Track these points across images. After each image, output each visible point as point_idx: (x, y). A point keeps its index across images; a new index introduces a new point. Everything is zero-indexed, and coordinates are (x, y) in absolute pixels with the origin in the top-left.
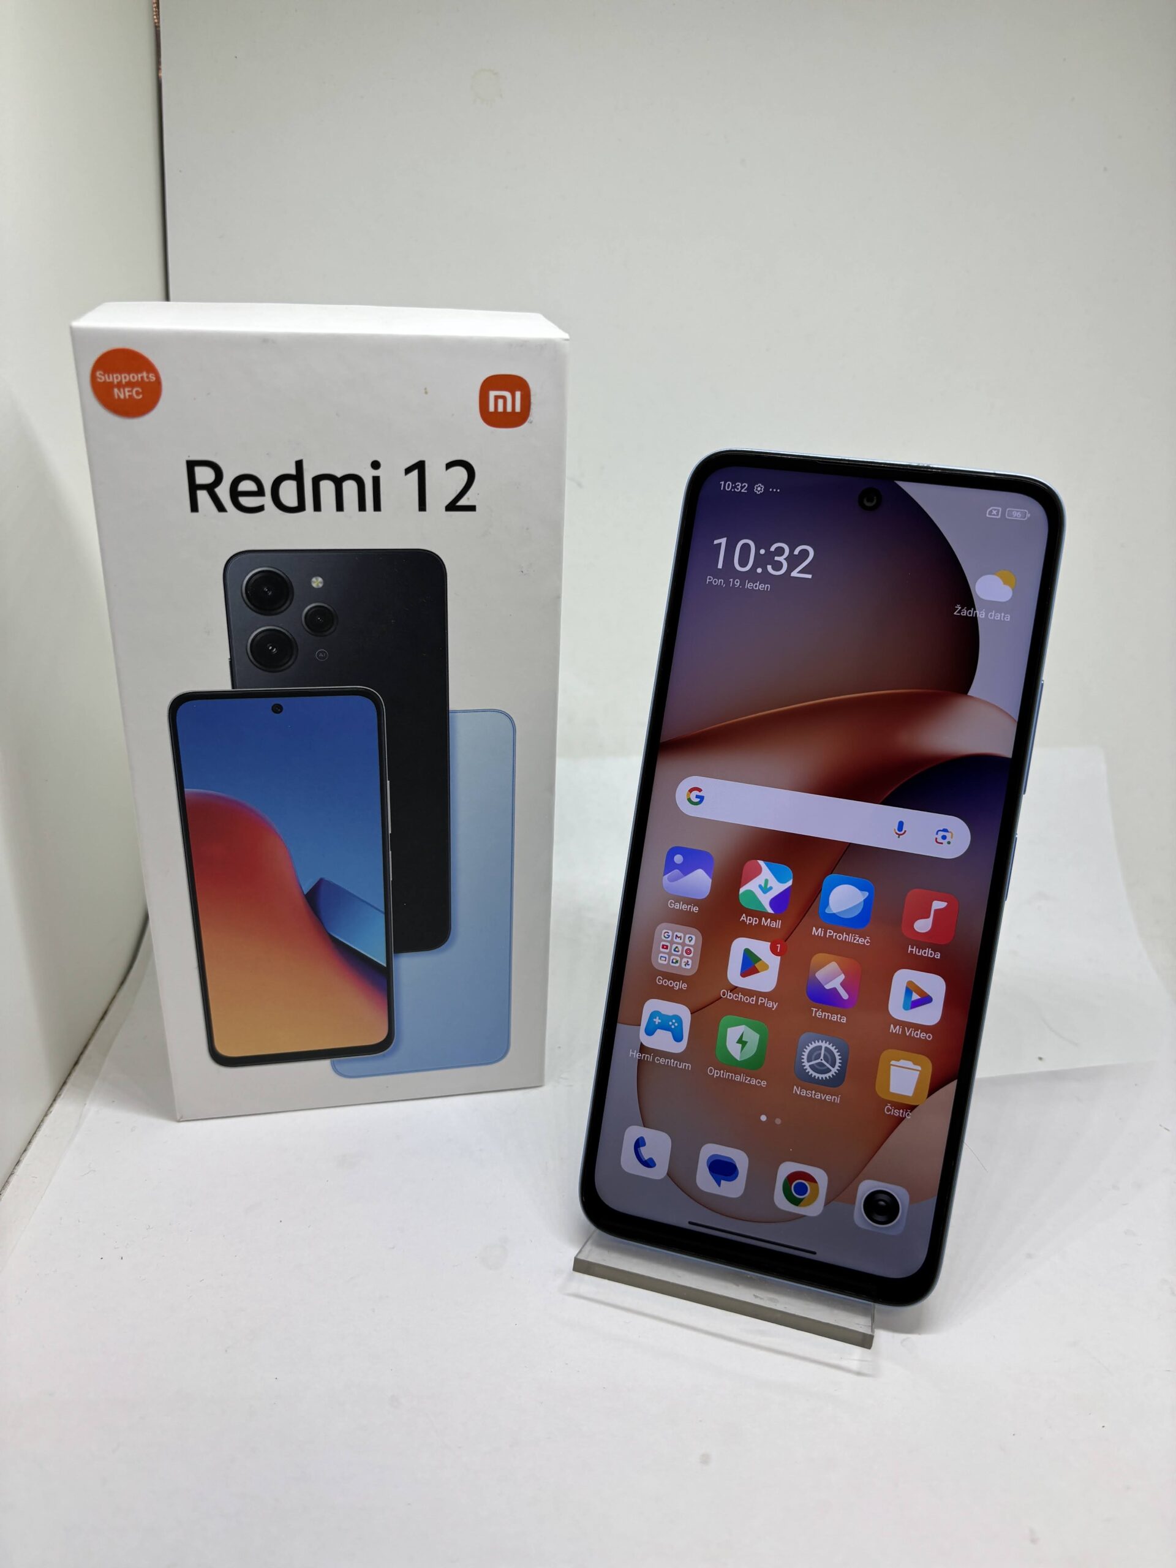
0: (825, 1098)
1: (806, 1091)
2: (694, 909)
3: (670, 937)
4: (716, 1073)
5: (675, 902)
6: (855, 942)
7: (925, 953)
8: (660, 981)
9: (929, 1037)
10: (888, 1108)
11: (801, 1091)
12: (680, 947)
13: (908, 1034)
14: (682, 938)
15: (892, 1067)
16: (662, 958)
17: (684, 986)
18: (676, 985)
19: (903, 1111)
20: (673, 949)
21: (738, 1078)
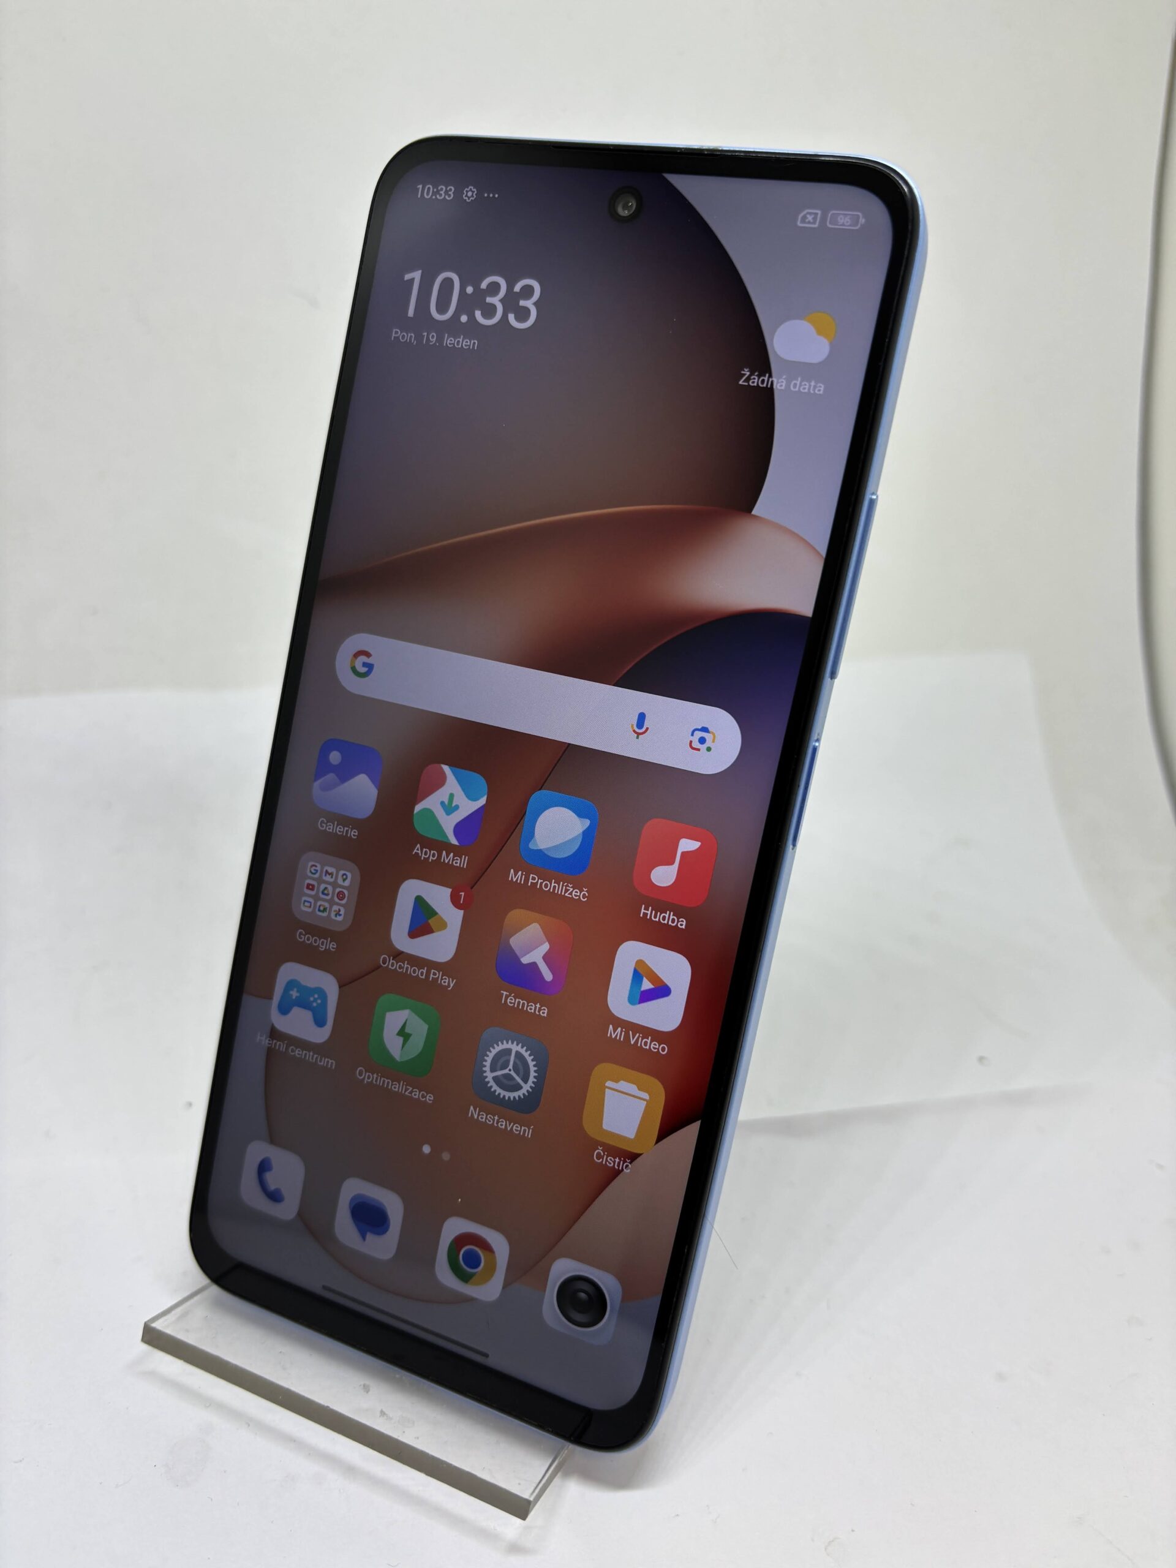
0: (513, 1127)
1: (486, 1116)
2: (352, 833)
3: (319, 872)
4: (367, 1077)
5: (327, 822)
6: (566, 895)
7: (664, 918)
8: (302, 937)
9: (663, 1049)
10: (599, 1154)
11: (479, 1115)
12: (330, 888)
13: (632, 1042)
14: (334, 877)
15: (607, 1090)
16: (306, 904)
17: (332, 946)
18: (322, 945)
19: (620, 1159)
20: (321, 890)
21: (396, 1087)
